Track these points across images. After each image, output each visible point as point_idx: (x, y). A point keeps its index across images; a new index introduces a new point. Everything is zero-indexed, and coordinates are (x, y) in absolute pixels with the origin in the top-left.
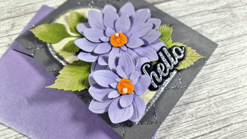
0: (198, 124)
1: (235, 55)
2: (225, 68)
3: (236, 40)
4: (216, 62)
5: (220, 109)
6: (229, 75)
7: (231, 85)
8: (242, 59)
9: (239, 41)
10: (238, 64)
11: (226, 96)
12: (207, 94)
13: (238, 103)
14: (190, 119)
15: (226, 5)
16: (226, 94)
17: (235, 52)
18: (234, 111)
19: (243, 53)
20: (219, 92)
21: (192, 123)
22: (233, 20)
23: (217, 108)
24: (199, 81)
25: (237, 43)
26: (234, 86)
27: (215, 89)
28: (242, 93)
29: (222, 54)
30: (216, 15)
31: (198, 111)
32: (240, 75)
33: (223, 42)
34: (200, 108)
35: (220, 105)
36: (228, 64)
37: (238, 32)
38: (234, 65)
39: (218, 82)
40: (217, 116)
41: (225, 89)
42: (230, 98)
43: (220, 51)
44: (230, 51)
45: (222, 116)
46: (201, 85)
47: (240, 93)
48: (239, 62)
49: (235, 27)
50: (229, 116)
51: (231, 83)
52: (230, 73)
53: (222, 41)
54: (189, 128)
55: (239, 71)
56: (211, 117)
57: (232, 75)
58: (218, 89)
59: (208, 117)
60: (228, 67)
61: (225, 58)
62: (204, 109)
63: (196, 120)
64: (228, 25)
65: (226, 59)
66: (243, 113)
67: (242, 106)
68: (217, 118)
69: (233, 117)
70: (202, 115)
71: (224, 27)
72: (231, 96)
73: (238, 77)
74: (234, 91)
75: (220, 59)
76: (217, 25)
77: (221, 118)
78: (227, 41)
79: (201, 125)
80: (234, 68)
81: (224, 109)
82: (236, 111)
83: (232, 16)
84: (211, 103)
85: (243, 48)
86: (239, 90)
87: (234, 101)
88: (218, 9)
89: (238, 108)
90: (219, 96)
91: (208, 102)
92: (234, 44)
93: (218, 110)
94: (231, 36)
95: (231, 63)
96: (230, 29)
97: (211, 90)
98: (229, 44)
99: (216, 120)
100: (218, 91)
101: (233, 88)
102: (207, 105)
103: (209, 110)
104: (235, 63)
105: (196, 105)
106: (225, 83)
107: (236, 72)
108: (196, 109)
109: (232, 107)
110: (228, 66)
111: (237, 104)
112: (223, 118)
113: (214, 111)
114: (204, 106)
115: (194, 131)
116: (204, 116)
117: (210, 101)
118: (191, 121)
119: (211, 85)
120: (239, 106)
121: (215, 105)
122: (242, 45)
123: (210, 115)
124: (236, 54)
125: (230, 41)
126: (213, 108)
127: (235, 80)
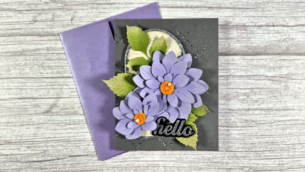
0: (210, 166)
1: (264, 125)
2: (249, 134)
3: (273, 112)
4: (246, 127)
5: (230, 161)
6: (250, 139)
7: (247, 147)
8: (268, 130)
9: (275, 114)
10: (262, 133)
11: (239, 154)
12: (226, 148)
13: (245, 161)
14: (206, 161)
15: (285, 75)
16: (240, 152)
17: (266, 122)
18: (239, 166)
19: (272, 126)
20: (236, 150)
21: (206, 164)
22: (282, 92)
23: (228, 160)
24: (225, 138)
25: (272, 115)
26: (249, 149)
27: (233, 147)
28: (252, 155)
29: (254, 121)
30: (270, 83)
31: (214, 158)
32: (258, 142)
33: (261, 112)
34: (216, 156)
35: (231, 159)
36: (254, 131)
37: (279, 106)
38: (258, 133)
39: (239, 143)
40: (225, 165)
41: (241, 149)
42: (241, 156)
43: (254, 118)
44: (262, 121)
45: (228, 166)
46: (225, 141)
47: (250, 155)
48: (263, 131)
49: (279, 100)
50: (233, 167)
51: (247, 146)
52: (252, 138)
53: (261, 110)
54: (203, 167)
55: (259, 139)
56: (221, 165)
57: (252, 140)
58: (236, 148)
59: (219, 164)
60: (253, 134)
61: (255, 125)
62: (219, 158)
63: (210, 163)
64: (274, 96)
65: (255, 127)
66: (244, 169)
67: (246, 164)
68: (225, 166)
69: (235, 169)
70: (216, 161)
71: (271, 97)
72: (243, 155)
73: (255, 143)
74: (247, 153)
75: (251, 125)
76: (265, 93)
77: (227, 167)
78: (264, 111)
79: (212, 167)
80: (257, 136)
81: (233, 162)
82: (240, 166)
83: (284, 88)
84: (226, 155)
85: (275, 121)
86: (251, 153)
87: (242, 159)
88: (276, 77)
89: (243, 164)
90: (234, 152)
91: (224, 154)
92: (269, 115)
93: (228, 161)
94: (271, 107)
95: (257, 130)
96: (273, 101)
97: (230, 146)
98: (265, 114)
99: (223, 167)
100: (235, 148)
101: (247, 150)
102: (222, 156)
103: (222, 159)
104: (260, 132)
105: (214, 153)
106: (243, 145)
107: (256, 139)
108: (213, 156)
109: (239, 162)
110: (253, 132)
111: (243, 161)
112: (229, 167)
113: (225, 161)
114: (220, 156)
115: (206, 169)
116: (217, 163)
117: (226, 154)
118: (207, 162)
119: (232, 143)
120: (244, 164)
121: (228, 158)
122: (276, 118)
123: (221, 163)
124: (266, 125)
125: (267, 112)
126: (225, 159)
127: (253, 145)
